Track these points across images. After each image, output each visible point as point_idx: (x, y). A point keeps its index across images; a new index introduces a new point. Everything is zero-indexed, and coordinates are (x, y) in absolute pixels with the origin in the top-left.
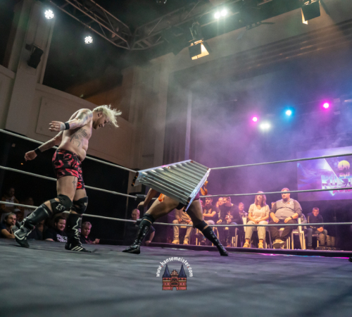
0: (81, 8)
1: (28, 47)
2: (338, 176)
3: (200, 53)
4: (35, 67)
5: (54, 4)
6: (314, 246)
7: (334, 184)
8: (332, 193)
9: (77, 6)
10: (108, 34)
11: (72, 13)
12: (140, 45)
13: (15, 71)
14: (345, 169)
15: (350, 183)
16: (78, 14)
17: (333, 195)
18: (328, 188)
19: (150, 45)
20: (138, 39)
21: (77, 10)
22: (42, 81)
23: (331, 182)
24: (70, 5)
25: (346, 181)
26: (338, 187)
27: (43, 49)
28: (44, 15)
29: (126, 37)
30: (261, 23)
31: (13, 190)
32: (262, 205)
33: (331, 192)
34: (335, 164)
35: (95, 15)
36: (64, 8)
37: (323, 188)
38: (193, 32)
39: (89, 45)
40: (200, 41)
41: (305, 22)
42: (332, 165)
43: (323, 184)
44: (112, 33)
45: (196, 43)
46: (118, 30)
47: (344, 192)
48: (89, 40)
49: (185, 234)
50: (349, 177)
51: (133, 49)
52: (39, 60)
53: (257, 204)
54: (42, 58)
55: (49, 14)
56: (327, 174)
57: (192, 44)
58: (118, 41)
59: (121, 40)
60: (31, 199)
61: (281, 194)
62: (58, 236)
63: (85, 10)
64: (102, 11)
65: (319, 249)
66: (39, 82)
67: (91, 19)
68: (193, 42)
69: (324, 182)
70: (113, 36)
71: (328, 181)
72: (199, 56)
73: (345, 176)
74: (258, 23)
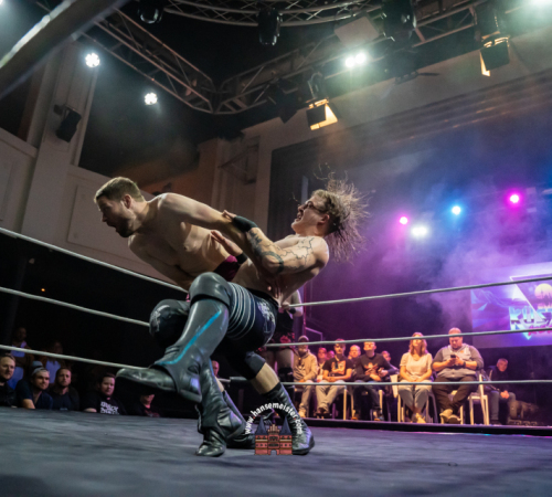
0: (142, 51)
1: (57, 109)
2: (536, 309)
3: (323, 119)
4: (68, 140)
5: (101, 45)
6: (502, 420)
7: (529, 320)
8: (527, 336)
9: (135, 47)
10: (181, 90)
11: (126, 59)
12: (229, 106)
13: (37, 145)
14: (546, 297)
16: (135, 59)
17: (529, 338)
18: (522, 327)
19: (244, 107)
20: (225, 97)
21: (134, 53)
22: (77, 162)
23: (525, 317)
24: (123, 46)
25: (548, 316)
26: (535, 324)
27: (80, 112)
28: (84, 62)
29: (207, 95)
30: (418, 75)
31: (23, 330)
32: (421, 354)
33: (526, 334)
34: (531, 289)
35: (161, 61)
36: (116, 51)
37: (513, 328)
38: (314, 88)
39: (151, 106)
40: (324, 101)
41: (486, 73)
42: (525, 292)
43: (513, 322)
44: (185, 89)
45: (318, 104)
46: (195, 84)
47: (545, 333)
48: (151, 98)
49: (300, 401)
51: (219, 113)
52: (74, 130)
53: (412, 353)
54: (78, 126)
55: (92, 60)
56: (518, 304)
57: (311, 106)
58: (195, 100)
59: (198, 99)
60: (58, 344)
61: (448, 338)
62: (104, 404)
63: (146, 54)
64: (172, 55)
65: (511, 423)
66: (72, 163)
67: (156, 68)
68: (313, 102)
69: (513, 317)
70: (188, 93)
71: (520, 317)
72: (323, 124)
73: (547, 309)
74: (413, 73)
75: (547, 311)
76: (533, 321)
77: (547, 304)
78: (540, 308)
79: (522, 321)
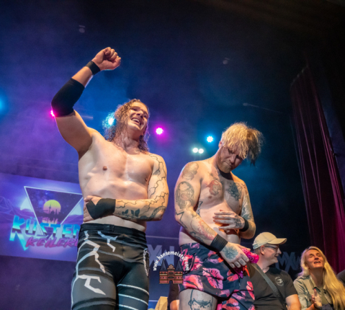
2: (40, 222)
7: (31, 232)
14: (53, 212)
15: (54, 235)
17: (25, 249)
18: (22, 237)
23: (29, 228)
25: (49, 231)
26: (35, 237)
33: (23, 245)
34: (41, 202)
42: (34, 204)
43: (14, 230)
50: (56, 226)
56: (25, 215)
69: (16, 226)
71: (22, 227)
73: (50, 224)
75: (50, 226)
76: (34, 232)
77: (51, 220)
78: (44, 222)
79: (23, 231)
